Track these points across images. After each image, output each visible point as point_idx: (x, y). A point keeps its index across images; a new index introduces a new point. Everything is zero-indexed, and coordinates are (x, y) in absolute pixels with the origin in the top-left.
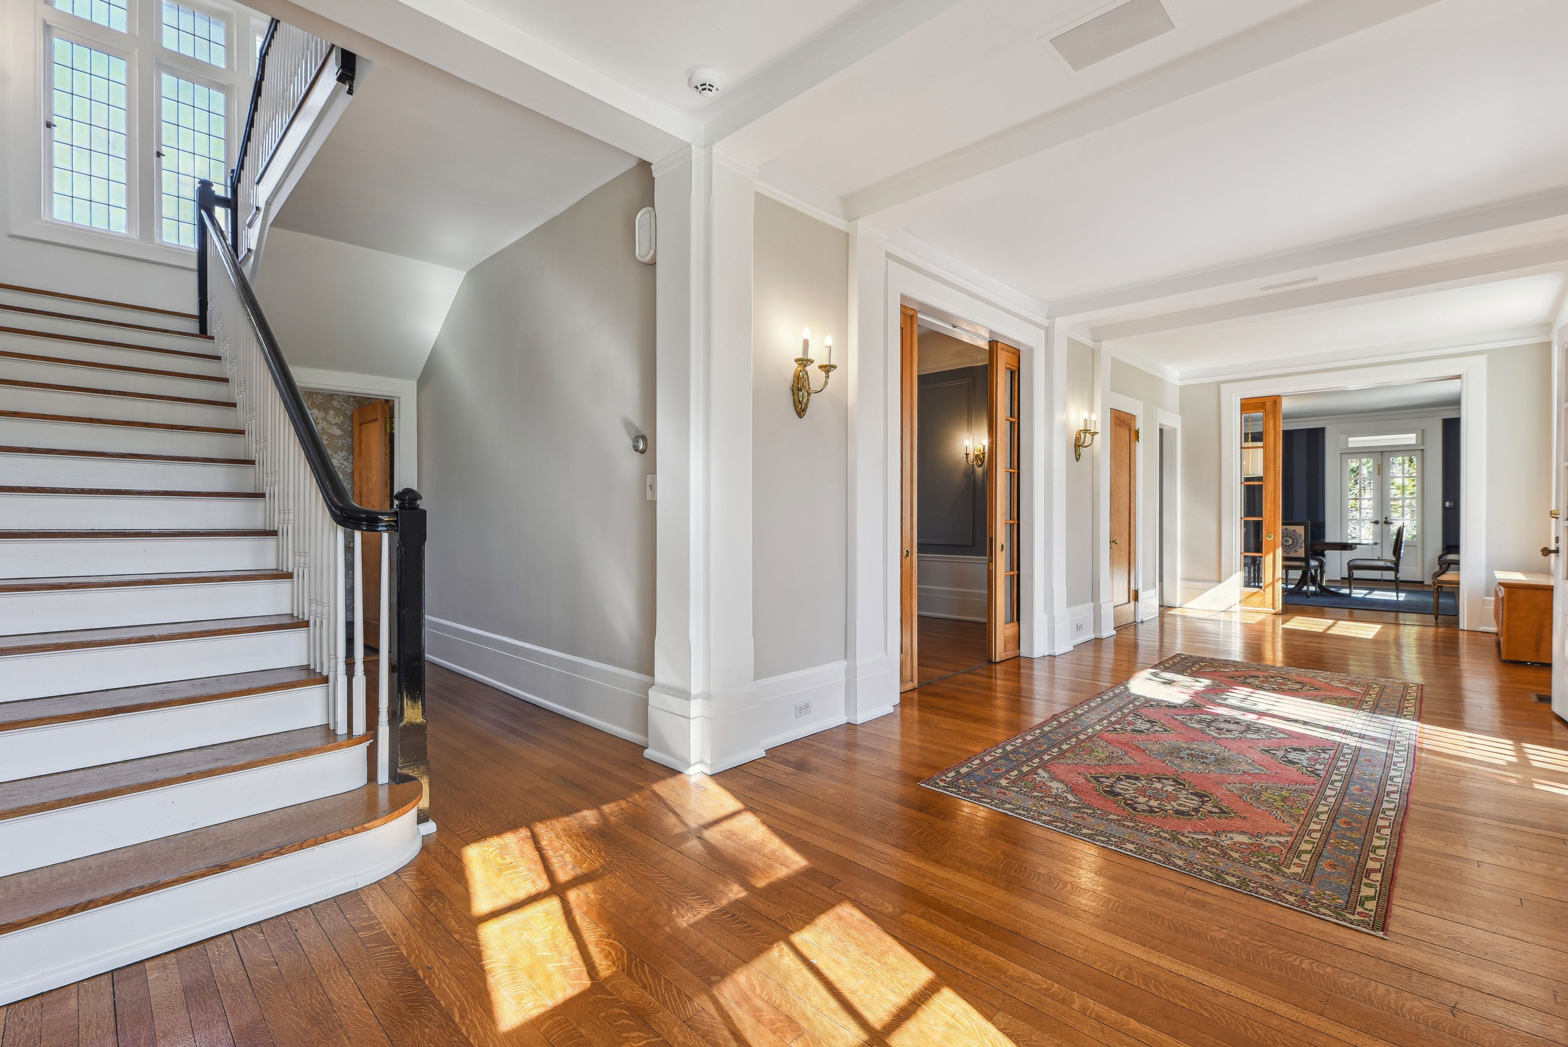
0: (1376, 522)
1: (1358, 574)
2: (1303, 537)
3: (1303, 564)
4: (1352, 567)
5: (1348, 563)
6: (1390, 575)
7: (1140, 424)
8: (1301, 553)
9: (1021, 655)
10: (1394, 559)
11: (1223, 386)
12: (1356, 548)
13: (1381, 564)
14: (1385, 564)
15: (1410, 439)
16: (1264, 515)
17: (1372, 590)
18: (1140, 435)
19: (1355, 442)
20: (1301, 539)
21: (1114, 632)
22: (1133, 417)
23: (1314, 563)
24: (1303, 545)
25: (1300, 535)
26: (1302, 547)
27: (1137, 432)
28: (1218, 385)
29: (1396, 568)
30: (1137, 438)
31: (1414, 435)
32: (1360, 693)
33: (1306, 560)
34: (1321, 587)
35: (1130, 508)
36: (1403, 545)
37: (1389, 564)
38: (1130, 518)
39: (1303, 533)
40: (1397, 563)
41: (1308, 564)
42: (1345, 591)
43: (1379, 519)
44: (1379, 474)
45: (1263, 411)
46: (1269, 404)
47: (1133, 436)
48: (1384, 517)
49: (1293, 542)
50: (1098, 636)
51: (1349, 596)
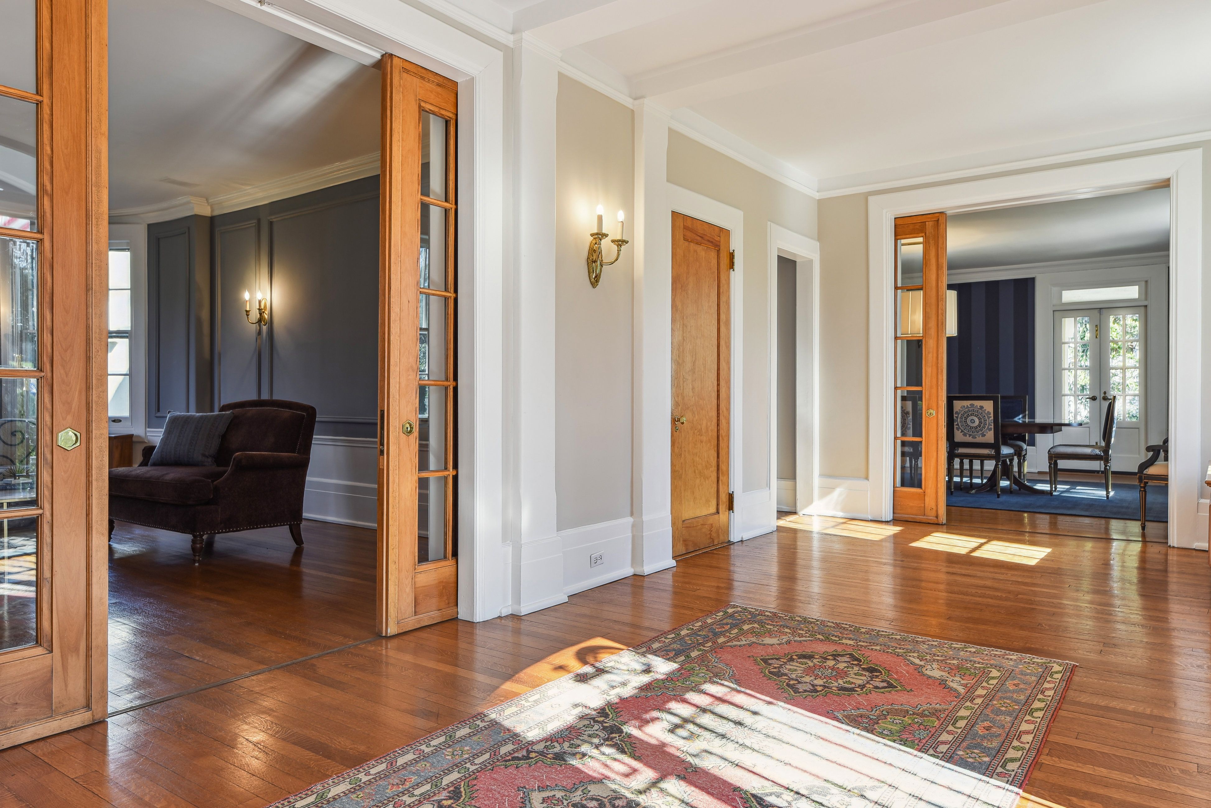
0: (1094, 399)
1: (1063, 464)
2: (992, 415)
3: (993, 452)
4: (1054, 457)
5: (1049, 451)
6: (1096, 465)
7: (737, 244)
8: (990, 437)
9: (460, 617)
10: (1103, 444)
11: (871, 199)
12: (1061, 430)
13: (1088, 451)
14: (1092, 451)
15: (1132, 292)
16: (923, 384)
17: (1074, 484)
18: (736, 260)
19: (1070, 296)
20: (989, 418)
21: (673, 563)
22: (724, 233)
23: (1006, 450)
24: (992, 427)
25: (989, 413)
26: (990, 430)
27: (732, 256)
28: (866, 196)
29: (1105, 457)
30: (732, 265)
31: (1136, 288)
32: (959, 694)
33: (996, 446)
34: (1016, 481)
35: (718, 369)
36: (1115, 425)
37: (1097, 452)
38: (718, 385)
39: (992, 411)
40: (1106, 450)
41: (998, 451)
42: (1046, 487)
43: (1097, 394)
44: (1096, 337)
45: (923, 234)
46: (929, 225)
47: (725, 261)
48: (1102, 392)
49: (980, 422)
50: (639, 571)
51: (1050, 493)
